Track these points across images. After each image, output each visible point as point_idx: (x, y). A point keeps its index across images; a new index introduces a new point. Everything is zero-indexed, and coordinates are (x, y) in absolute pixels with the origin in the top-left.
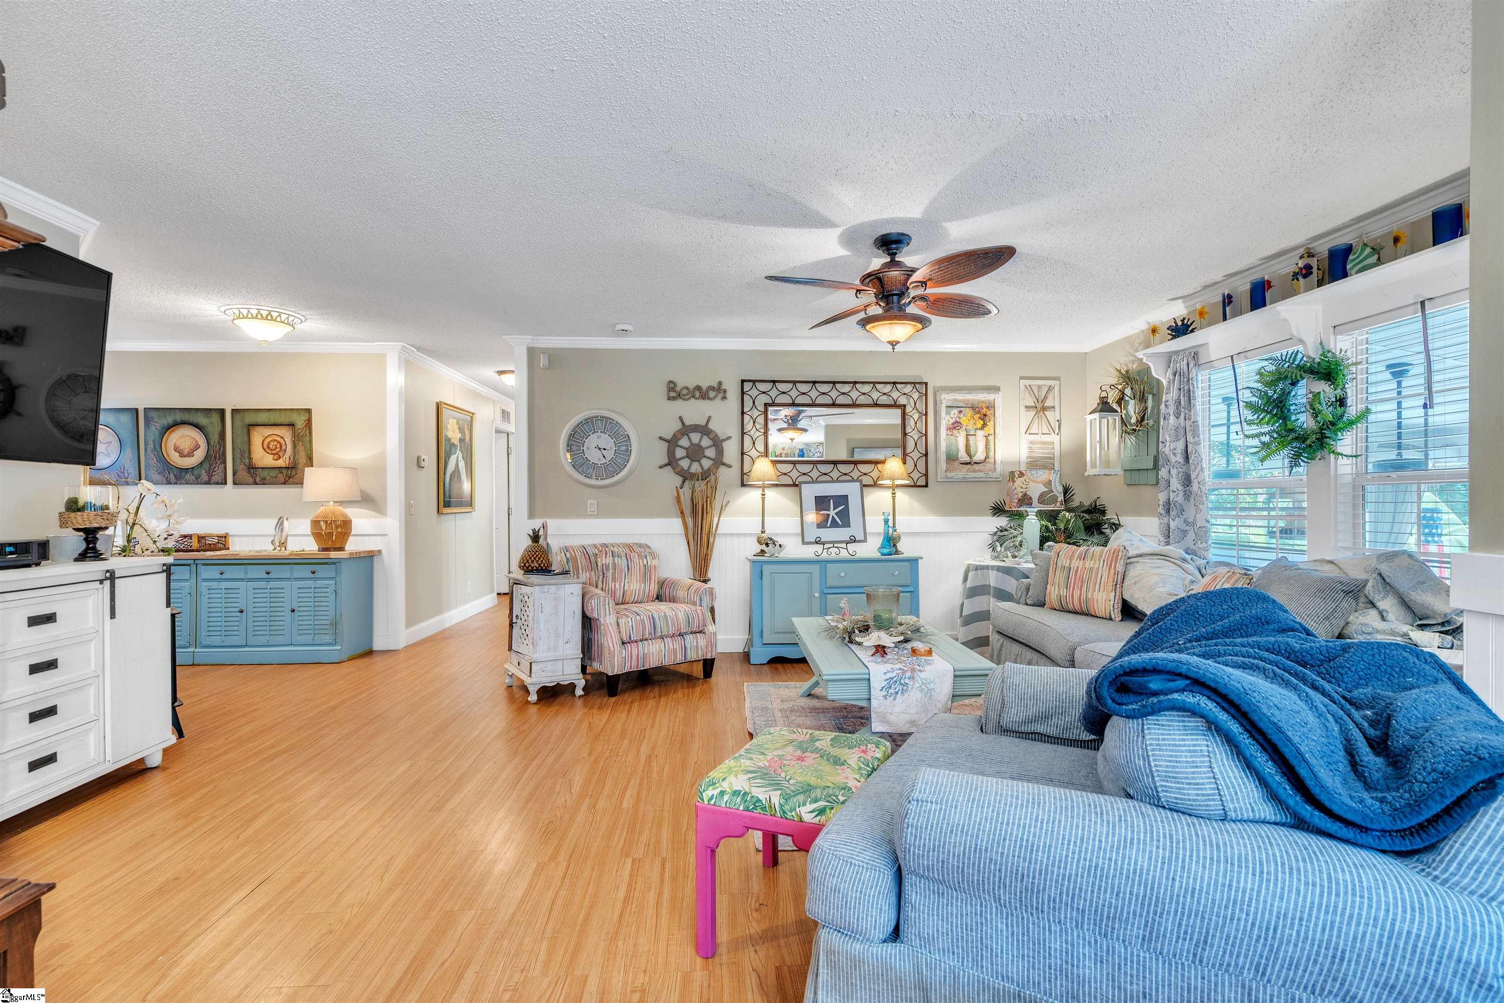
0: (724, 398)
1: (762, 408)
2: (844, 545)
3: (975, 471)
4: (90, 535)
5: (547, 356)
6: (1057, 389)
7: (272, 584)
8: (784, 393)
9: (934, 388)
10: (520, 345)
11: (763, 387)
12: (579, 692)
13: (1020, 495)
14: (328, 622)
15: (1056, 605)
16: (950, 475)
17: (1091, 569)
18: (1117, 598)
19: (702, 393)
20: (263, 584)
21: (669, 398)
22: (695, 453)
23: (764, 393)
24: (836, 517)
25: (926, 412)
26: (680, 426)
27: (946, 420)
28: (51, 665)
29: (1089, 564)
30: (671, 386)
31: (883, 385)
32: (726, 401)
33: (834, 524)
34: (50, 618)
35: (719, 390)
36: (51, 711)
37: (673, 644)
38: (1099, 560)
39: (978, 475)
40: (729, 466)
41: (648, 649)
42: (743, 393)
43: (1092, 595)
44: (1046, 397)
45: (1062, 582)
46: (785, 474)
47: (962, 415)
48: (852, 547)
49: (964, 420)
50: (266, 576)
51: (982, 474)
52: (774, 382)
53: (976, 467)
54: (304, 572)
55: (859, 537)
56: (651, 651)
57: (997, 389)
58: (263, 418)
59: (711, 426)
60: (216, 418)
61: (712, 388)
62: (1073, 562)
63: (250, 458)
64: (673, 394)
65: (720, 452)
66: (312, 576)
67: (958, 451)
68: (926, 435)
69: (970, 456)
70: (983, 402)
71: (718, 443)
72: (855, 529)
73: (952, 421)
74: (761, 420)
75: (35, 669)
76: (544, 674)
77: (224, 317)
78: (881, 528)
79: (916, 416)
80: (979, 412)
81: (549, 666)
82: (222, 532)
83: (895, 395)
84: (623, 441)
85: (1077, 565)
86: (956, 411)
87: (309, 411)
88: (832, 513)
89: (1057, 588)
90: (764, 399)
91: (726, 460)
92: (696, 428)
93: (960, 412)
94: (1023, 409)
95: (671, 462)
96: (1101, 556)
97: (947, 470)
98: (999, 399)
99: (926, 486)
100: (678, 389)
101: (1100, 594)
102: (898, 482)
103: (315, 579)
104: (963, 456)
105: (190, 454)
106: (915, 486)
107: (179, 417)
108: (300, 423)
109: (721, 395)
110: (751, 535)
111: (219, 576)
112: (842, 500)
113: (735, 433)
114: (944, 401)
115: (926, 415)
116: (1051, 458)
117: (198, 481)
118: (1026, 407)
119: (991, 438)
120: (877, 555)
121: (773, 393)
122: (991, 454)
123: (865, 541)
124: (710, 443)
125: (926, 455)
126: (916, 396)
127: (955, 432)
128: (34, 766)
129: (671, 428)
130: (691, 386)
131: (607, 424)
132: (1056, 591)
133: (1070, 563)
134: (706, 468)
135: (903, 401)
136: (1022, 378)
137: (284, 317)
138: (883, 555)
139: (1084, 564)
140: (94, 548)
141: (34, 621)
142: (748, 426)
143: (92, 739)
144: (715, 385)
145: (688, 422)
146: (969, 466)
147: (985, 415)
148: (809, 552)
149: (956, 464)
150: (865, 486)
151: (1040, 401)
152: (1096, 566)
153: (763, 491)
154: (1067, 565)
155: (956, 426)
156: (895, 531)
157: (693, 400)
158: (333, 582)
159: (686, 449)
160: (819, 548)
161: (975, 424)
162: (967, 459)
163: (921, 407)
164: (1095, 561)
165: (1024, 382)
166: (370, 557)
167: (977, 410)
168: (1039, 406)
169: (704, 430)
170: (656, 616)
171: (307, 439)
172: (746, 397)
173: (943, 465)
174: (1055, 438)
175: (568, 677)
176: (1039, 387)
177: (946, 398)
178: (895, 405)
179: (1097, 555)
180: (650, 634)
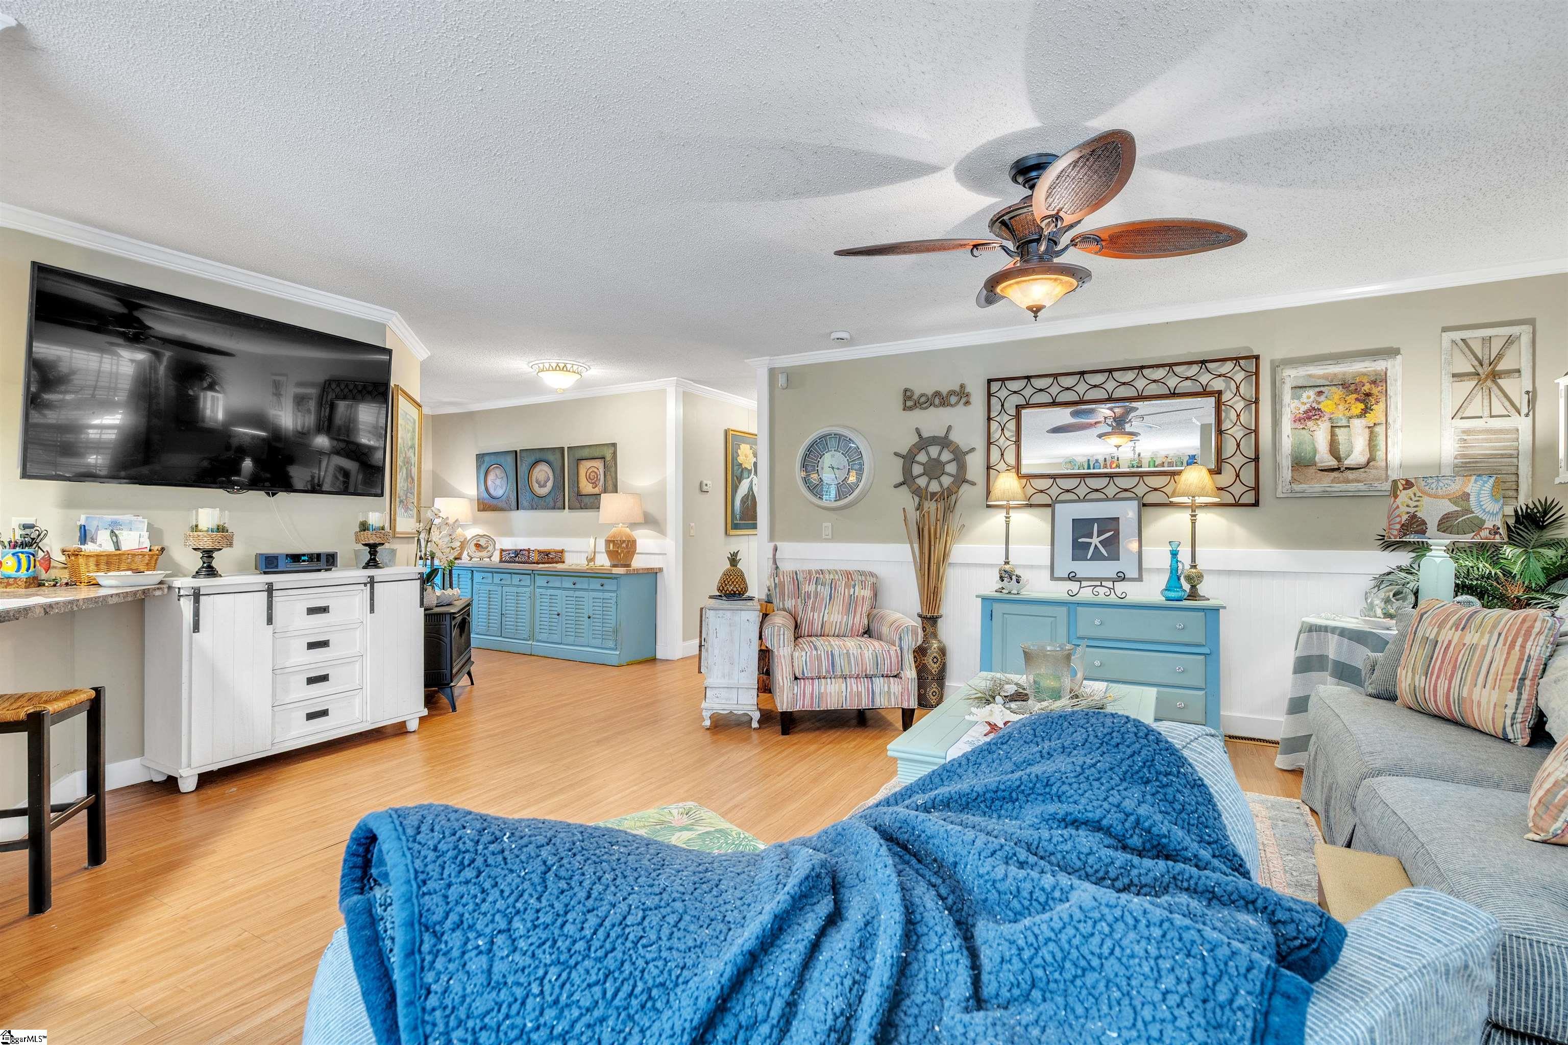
0: (967, 403)
1: (1013, 412)
2: (1110, 584)
3: (1347, 481)
4: (373, 548)
5: (785, 375)
6: (1525, 340)
7: (578, 594)
8: (1041, 390)
9: (1272, 362)
10: (760, 367)
11: (1015, 386)
12: (755, 725)
13: (1405, 517)
14: (611, 630)
15: (1410, 701)
16: (1297, 487)
17: (1473, 648)
18: (1523, 703)
19: (941, 400)
20: (571, 593)
21: (906, 408)
22: (934, 469)
23: (1015, 392)
24: (1099, 546)
25: (1257, 399)
26: (916, 439)
27: (1291, 407)
28: (324, 644)
29: (1471, 638)
30: (907, 395)
31: (1185, 367)
32: (969, 407)
33: (1098, 556)
34: (324, 610)
35: (962, 395)
36: (324, 678)
37: (861, 687)
38: (1491, 632)
39: (1352, 487)
40: (973, 484)
41: (826, 688)
42: (989, 395)
43: (1471, 692)
44: (1500, 356)
45: (1419, 665)
46: (1041, 491)
47: (1322, 398)
48: (1120, 587)
49: (1327, 406)
50: (573, 586)
51: (1361, 486)
52: (1028, 378)
53: (1350, 475)
54: (596, 584)
55: (1132, 573)
56: (828, 691)
57: (1392, 352)
58: (586, 453)
59: (953, 437)
60: (558, 455)
61: (952, 393)
62: (1444, 632)
63: (578, 487)
64: (909, 403)
65: (962, 466)
66: (601, 588)
67: (1315, 451)
68: (1256, 431)
69: (1338, 459)
70: (1364, 374)
71: (959, 456)
72: (1126, 564)
73: (1303, 408)
74: (1012, 425)
75: (312, 646)
76: (717, 700)
77: (531, 370)
78: (1166, 562)
79: (1240, 405)
80: (1356, 391)
81: (724, 693)
82: (559, 548)
83: (1205, 378)
84: (855, 459)
85: (1449, 637)
86: (1311, 393)
87: (614, 445)
88: (1095, 541)
89: (1410, 674)
90: (1016, 400)
91: (969, 477)
92: (934, 441)
93: (1320, 393)
94: (1447, 380)
95: (908, 480)
96: (1494, 627)
97: (1294, 480)
98: (1394, 368)
99: (1256, 504)
100: (915, 397)
101: (1486, 692)
102: (1200, 500)
103: (604, 591)
104: (1324, 457)
105: (544, 486)
106: (1237, 504)
107: (538, 456)
108: (609, 457)
109: (964, 400)
110: (991, 566)
111: (546, 585)
112: (1110, 525)
113: (980, 443)
114: (1287, 380)
115: (1257, 402)
116: (1511, 456)
117: (547, 508)
118: (1454, 375)
119: (1380, 430)
120: (1159, 599)
121: (1028, 392)
122: (1380, 454)
123: (1140, 579)
124: (951, 456)
125: (1256, 459)
126: (1240, 376)
127: (1310, 424)
128: (311, 716)
129: (907, 442)
130: (930, 392)
131: (841, 441)
132: (1409, 681)
133: (1438, 634)
134: (945, 486)
135: (1218, 385)
136: (1445, 330)
137: (575, 367)
138: (1168, 599)
139: (1461, 638)
140: (374, 559)
141: (312, 611)
142: (996, 434)
143: (357, 701)
144: (957, 389)
145: (925, 435)
146: (1335, 474)
147: (1368, 395)
148: (1060, 590)
149: (1312, 470)
150: (1144, 505)
151: (1486, 362)
152: (1484, 642)
153: (1008, 513)
154: (1432, 637)
155: (1312, 414)
156: (1194, 567)
157: (932, 408)
158: (614, 595)
159: (923, 464)
160: (1074, 586)
161: (1349, 409)
162: (1333, 463)
163: (1247, 390)
164: (1482, 634)
165: (1448, 336)
166: (653, 574)
167: (1353, 387)
168: (1487, 369)
169: (944, 442)
170: (836, 653)
171: (613, 469)
172: (994, 400)
173: (1287, 473)
174: (1523, 424)
175: (740, 707)
176: (1487, 341)
177: (1292, 375)
178: (1205, 393)
179: (1489, 623)
180: (828, 672)
